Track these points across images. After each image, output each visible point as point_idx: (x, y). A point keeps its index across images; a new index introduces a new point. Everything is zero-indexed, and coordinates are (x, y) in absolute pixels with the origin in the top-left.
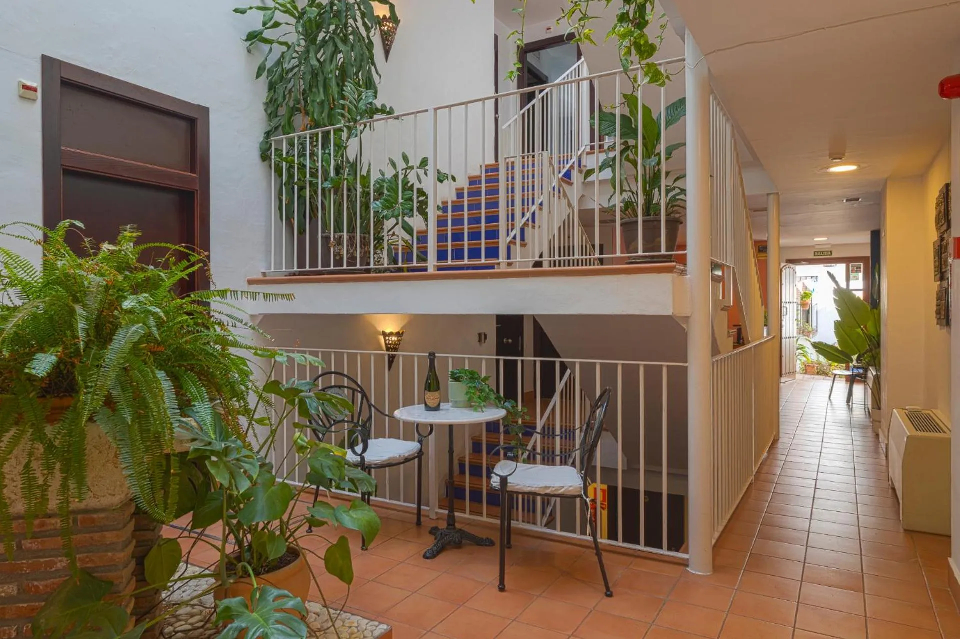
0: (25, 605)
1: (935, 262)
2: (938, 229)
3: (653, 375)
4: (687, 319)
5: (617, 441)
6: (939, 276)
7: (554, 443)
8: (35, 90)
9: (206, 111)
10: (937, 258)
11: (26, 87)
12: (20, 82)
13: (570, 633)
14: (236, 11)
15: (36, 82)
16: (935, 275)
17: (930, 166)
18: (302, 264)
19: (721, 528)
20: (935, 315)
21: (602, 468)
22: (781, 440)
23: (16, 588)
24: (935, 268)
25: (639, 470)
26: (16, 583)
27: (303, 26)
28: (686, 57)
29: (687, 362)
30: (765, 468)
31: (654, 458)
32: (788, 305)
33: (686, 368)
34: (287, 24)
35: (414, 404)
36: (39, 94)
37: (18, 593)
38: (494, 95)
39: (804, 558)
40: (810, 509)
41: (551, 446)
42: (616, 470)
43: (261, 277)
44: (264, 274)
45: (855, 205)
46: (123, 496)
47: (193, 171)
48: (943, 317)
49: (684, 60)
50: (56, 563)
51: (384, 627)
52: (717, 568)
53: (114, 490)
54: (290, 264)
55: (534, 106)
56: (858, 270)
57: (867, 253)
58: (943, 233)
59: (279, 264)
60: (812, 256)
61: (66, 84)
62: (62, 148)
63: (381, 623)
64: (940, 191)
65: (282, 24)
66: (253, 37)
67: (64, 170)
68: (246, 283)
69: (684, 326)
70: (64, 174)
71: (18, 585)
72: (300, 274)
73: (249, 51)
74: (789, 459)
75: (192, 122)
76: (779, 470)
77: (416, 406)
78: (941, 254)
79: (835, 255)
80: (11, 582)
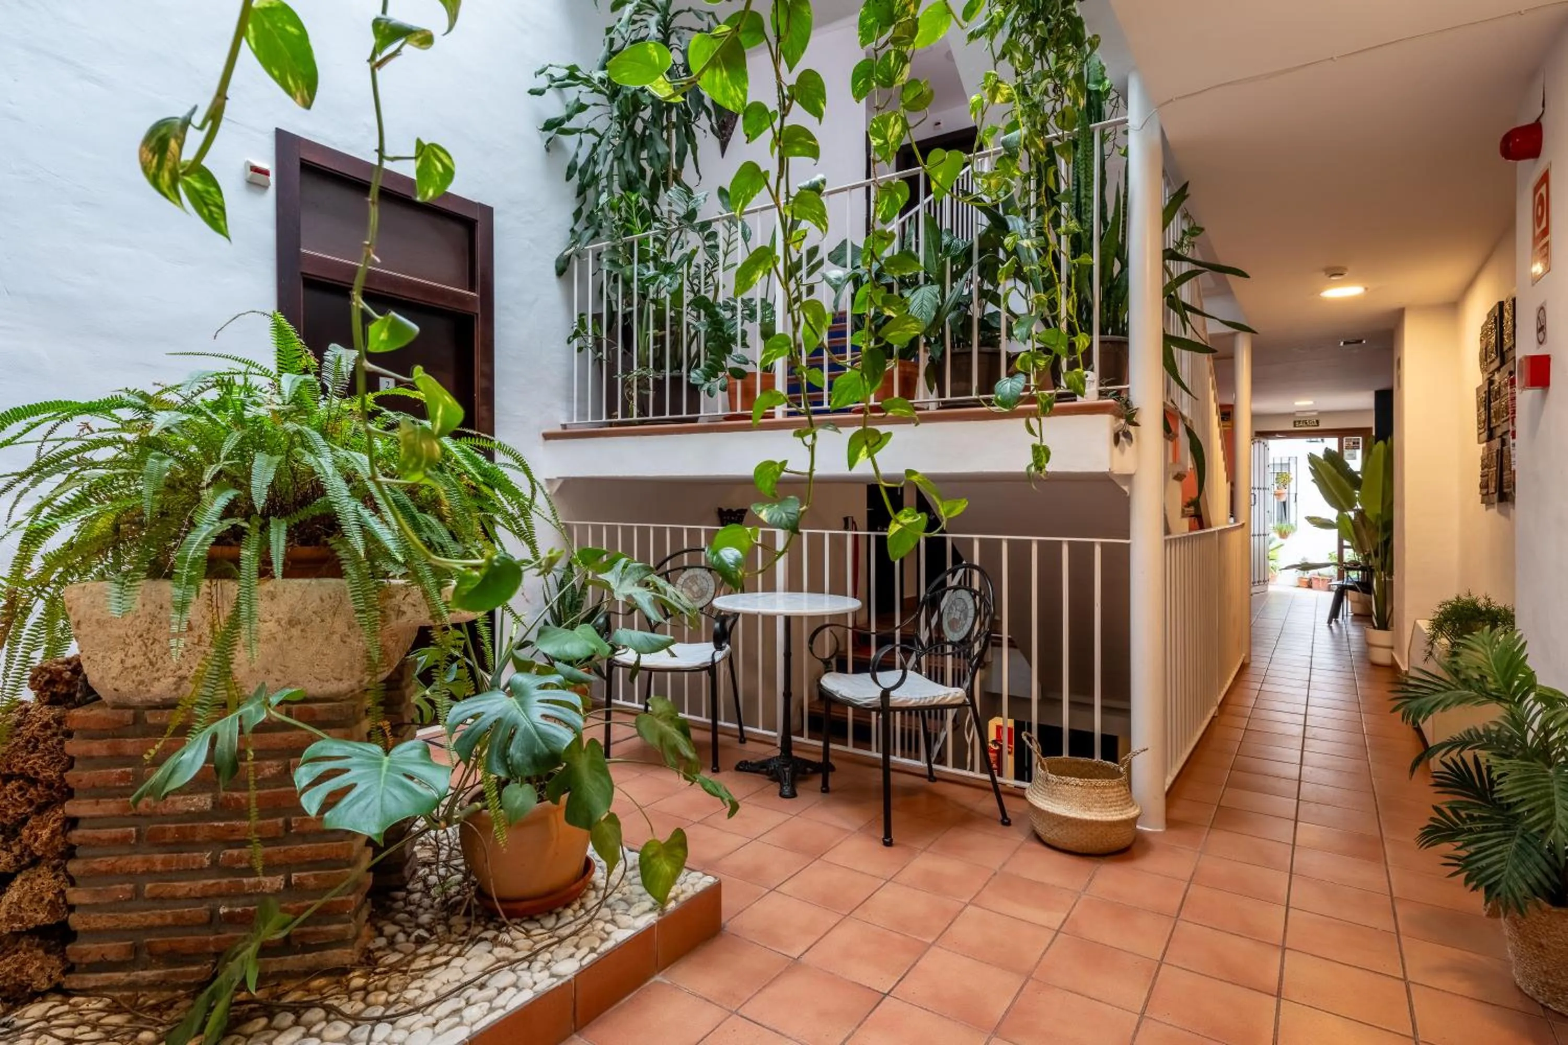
0: (222, 824)
1: (1479, 416)
2: (1484, 370)
3: (1082, 556)
4: (1129, 478)
5: (1031, 665)
6: (1484, 436)
7: (944, 663)
8: (266, 173)
9: (488, 212)
10: (1482, 409)
11: (255, 169)
12: (248, 162)
13: (967, 901)
14: (532, 92)
15: (267, 163)
16: (1479, 434)
17: (1469, 285)
18: (611, 411)
19: (1175, 771)
20: (1478, 490)
21: (1010, 697)
22: (1252, 665)
23: (209, 801)
24: (1479, 423)
25: (1061, 701)
26: (210, 795)
27: (619, 107)
28: (1128, 117)
29: (1128, 538)
30: (1233, 699)
31: (1082, 683)
32: (1256, 492)
33: (1129, 545)
34: (595, 105)
35: (757, 591)
36: (272, 178)
37: (213, 807)
38: (865, 181)
39: (1294, 813)
40: (1299, 753)
41: (939, 666)
42: (1029, 701)
43: (559, 430)
44: (564, 426)
45: (1356, 351)
46: (353, 682)
47: (472, 289)
48: (1492, 490)
49: (1126, 121)
50: (263, 770)
51: (710, 880)
52: (1171, 823)
53: (341, 673)
54: (597, 414)
55: (917, 213)
56: (1355, 446)
57: (1370, 422)
58: (1493, 373)
59: (582, 414)
60: (1291, 427)
61: (308, 168)
62: (303, 250)
63: (706, 874)
64: (1489, 315)
65: (587, 106)
66: (549, 125)
67: (304, 279)
68: (541, 438)
69: (1126, 488)
70: (305, 286)
71: (213, 797)
72: (611, 425)
73: (548, 150)
74: (1265, 687)
75: (469, 225)
76: (1251, 702)
77: (760, 594)
78: (1490, 402)
79: (1322, 426)
80: (203, 792)
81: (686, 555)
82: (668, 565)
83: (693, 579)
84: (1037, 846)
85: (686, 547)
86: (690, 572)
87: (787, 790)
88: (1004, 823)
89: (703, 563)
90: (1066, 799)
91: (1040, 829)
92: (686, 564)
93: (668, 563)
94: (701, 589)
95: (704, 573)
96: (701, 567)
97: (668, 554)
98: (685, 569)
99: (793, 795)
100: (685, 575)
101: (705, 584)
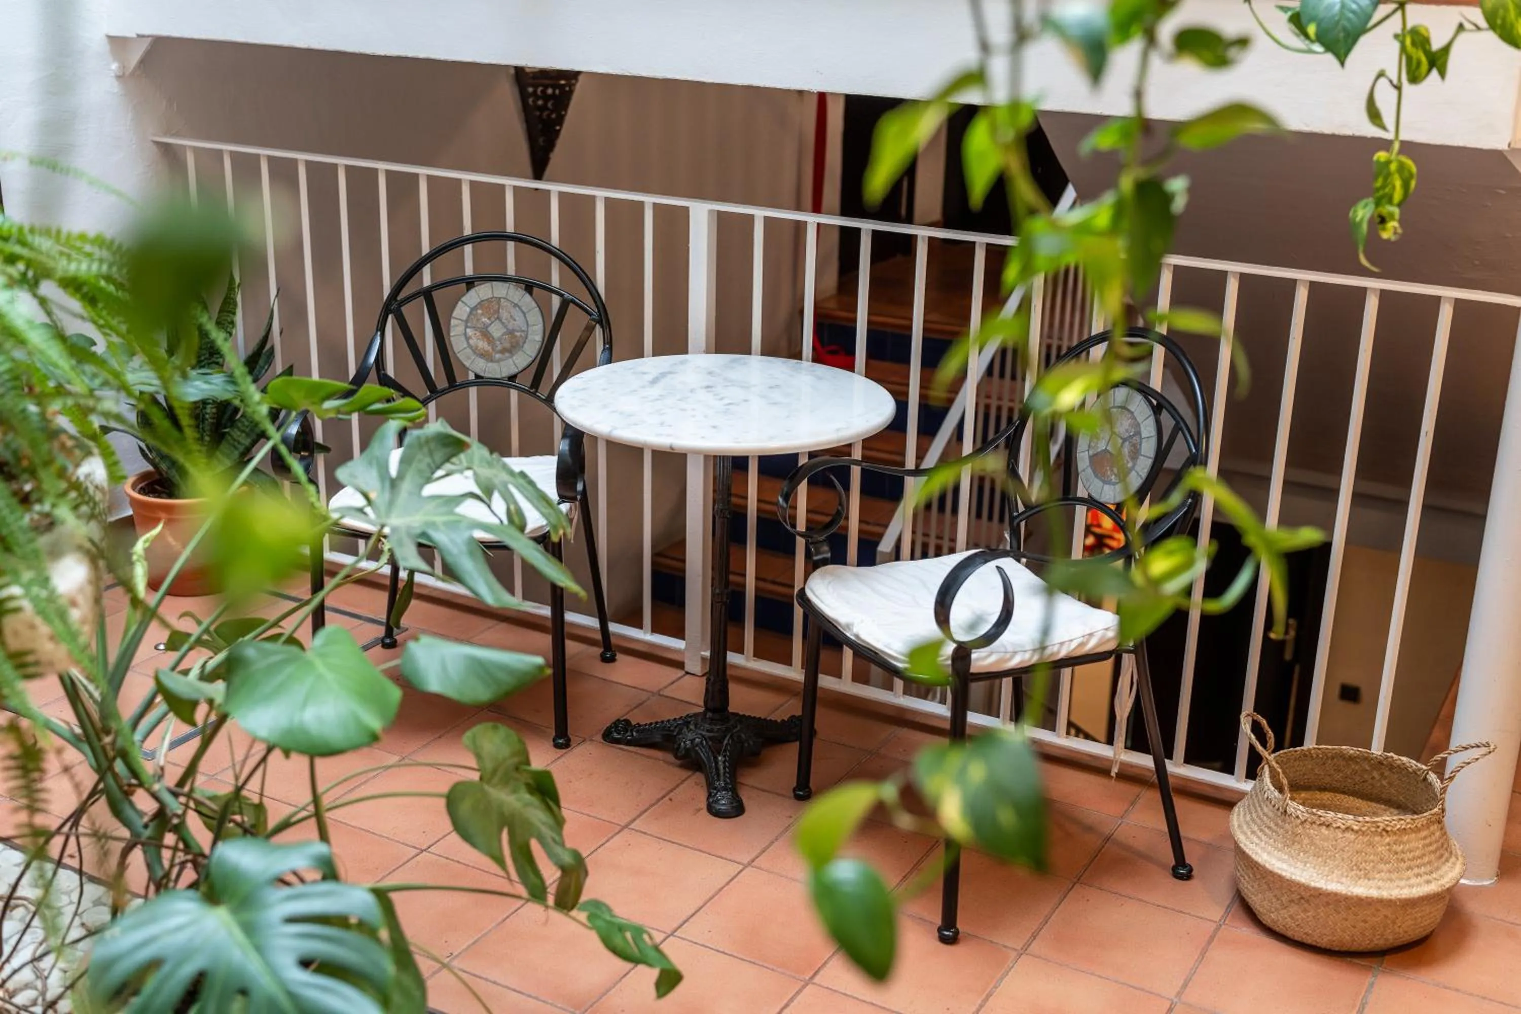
81: (468, 249)
82: (427, 278)
83: (491, 307)
84: (1247, 932)
85: (468, 231)
86: (483, 291)
87: (723, 803)
88: (1177, 876)
89: (511, 271)
90: (1320, 854)
91: (1256, 901)
92: (469, 271)
93: (427, 270)
94: (511, 332)
95: (516, 293)
96: (506, 279)
97: (426, 249)
98: (470, 283)
99: (738, 810)
100: (474, 297)
101: (519, 321)
